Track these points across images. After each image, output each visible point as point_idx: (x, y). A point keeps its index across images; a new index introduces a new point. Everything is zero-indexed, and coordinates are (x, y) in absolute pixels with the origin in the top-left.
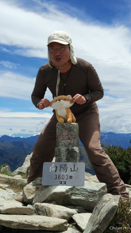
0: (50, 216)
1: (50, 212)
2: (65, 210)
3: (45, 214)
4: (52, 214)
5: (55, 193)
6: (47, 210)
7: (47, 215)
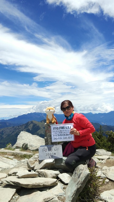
0: (46, 177)
1: (46, 175)
2: (54, 173)
3: (43, 176)
4: (48, 176)
5: (47, 164)
6: (44, 174)
7: (45, 177)
